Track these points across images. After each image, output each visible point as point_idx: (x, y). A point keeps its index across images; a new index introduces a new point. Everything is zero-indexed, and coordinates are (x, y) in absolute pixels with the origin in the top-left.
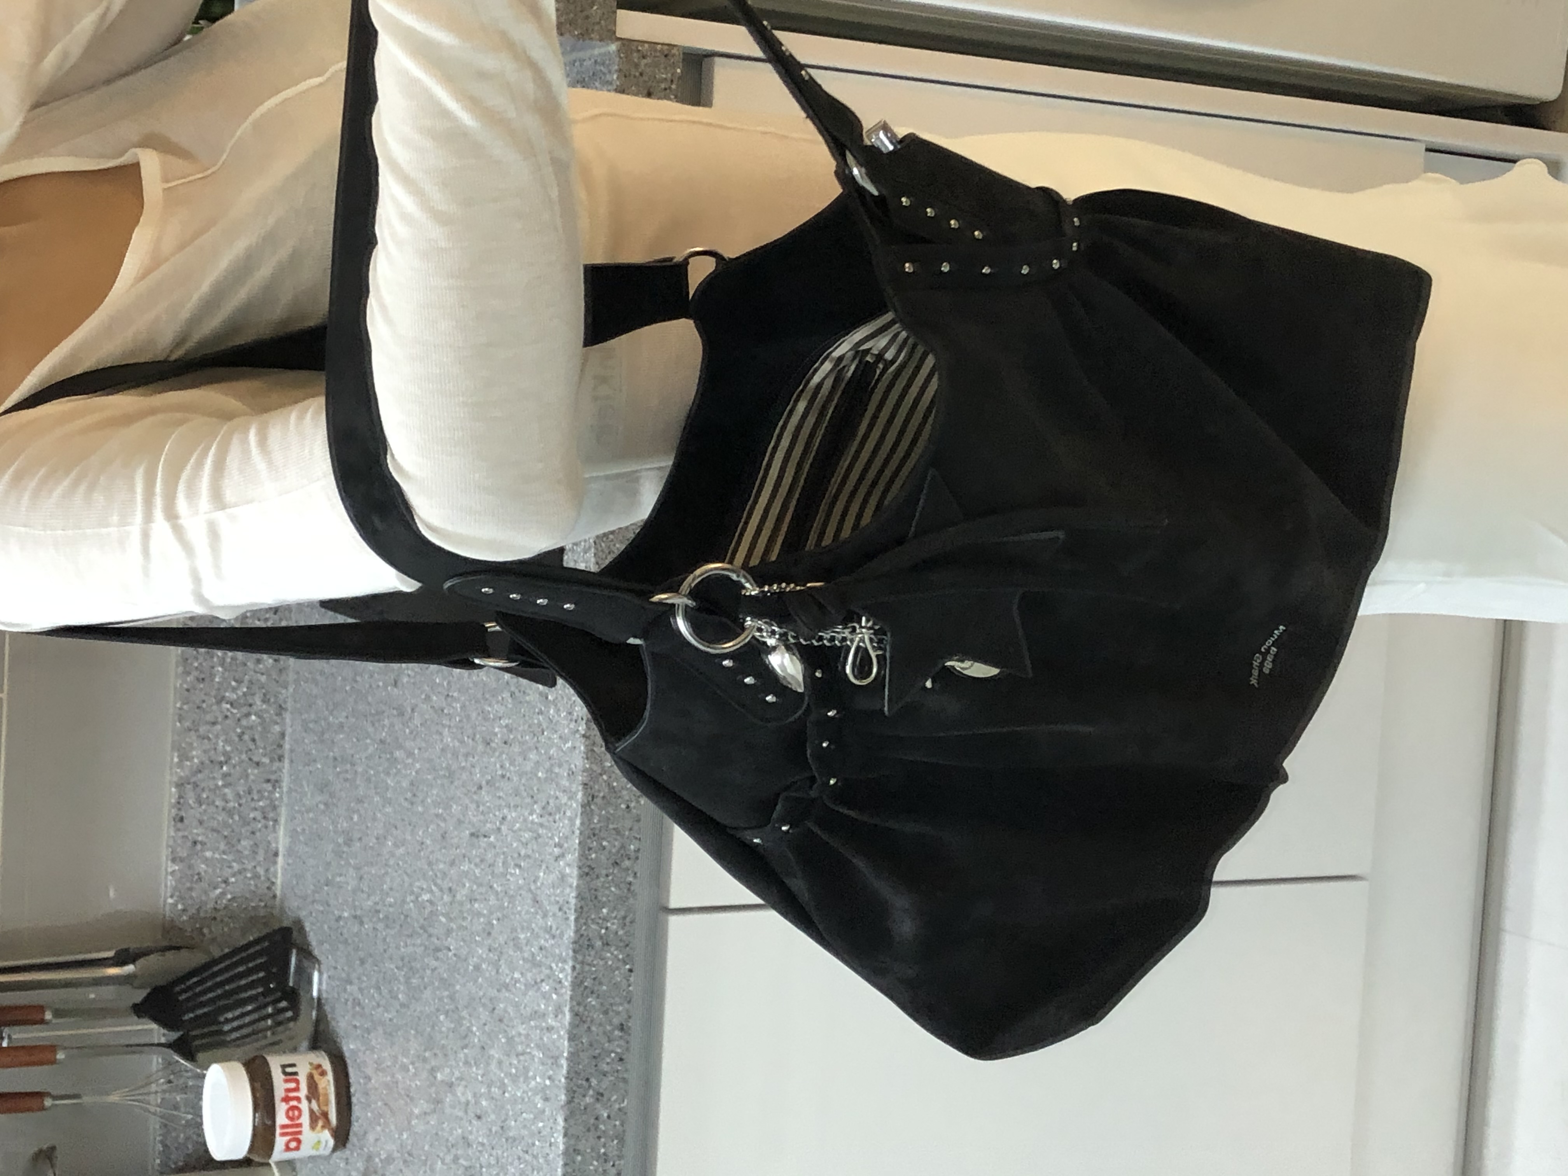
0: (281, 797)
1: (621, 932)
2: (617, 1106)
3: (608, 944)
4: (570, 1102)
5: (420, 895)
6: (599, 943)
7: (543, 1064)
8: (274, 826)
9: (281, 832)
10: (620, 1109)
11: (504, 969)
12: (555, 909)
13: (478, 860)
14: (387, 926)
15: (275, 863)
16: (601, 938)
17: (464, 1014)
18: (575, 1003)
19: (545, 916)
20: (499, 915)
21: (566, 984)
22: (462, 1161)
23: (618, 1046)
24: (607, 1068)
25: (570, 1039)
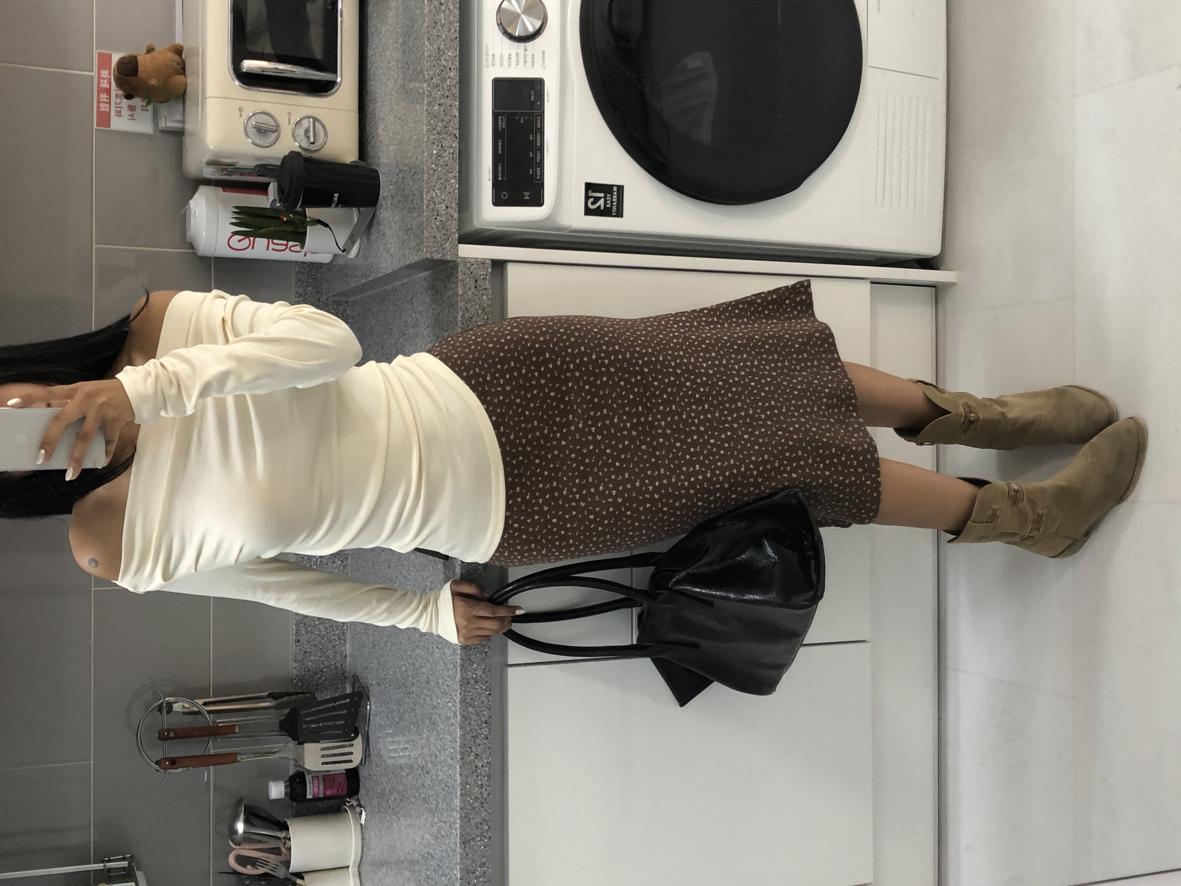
0: (347, 629)
1: (483, 676)
2: (486, 761)
3: (477, 682)
4: (462, 759)
5: (401, 668)
6: (472, 681)
7: (450, 741)
8: (344, 643)
9: (348, 646)
10: (488, 762)
11: (434, 699)
12: (451, 666)
13: (422, 647)
14: (390, 686)
15: (346, 661)
16: (474, 679)
17: (420, 723)
18: (462, 711)
19: (448, 670)
20: (431, 673)
21: (458, 701)
22: (422, 795)
23: (485, 731)
24: (480, 742)
25: (460, 728)
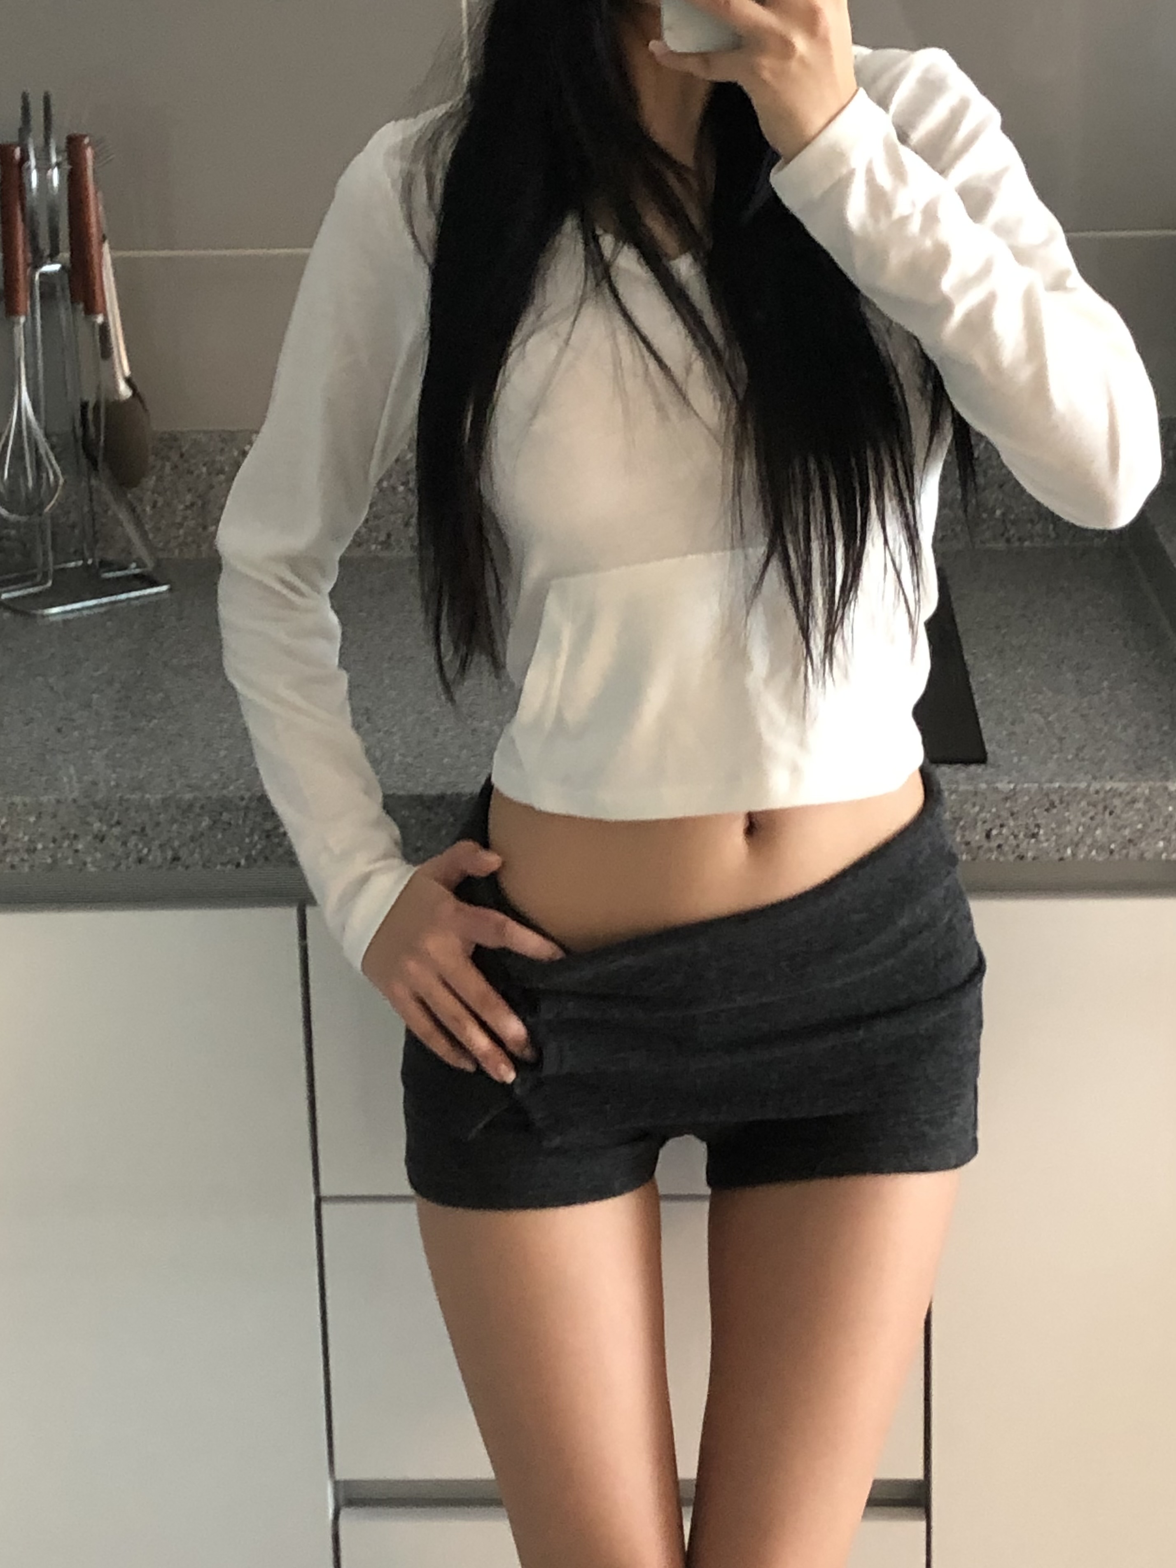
2: (89, 859)
3: (268, 837)
4: (94, 804)
7: (132, 778)
10: (85, 864)
17: (170, 713)
18: (203, 802)
21: (225, 792)
23: (156, 856)
24: (131, 845)
25: (164, 800)
